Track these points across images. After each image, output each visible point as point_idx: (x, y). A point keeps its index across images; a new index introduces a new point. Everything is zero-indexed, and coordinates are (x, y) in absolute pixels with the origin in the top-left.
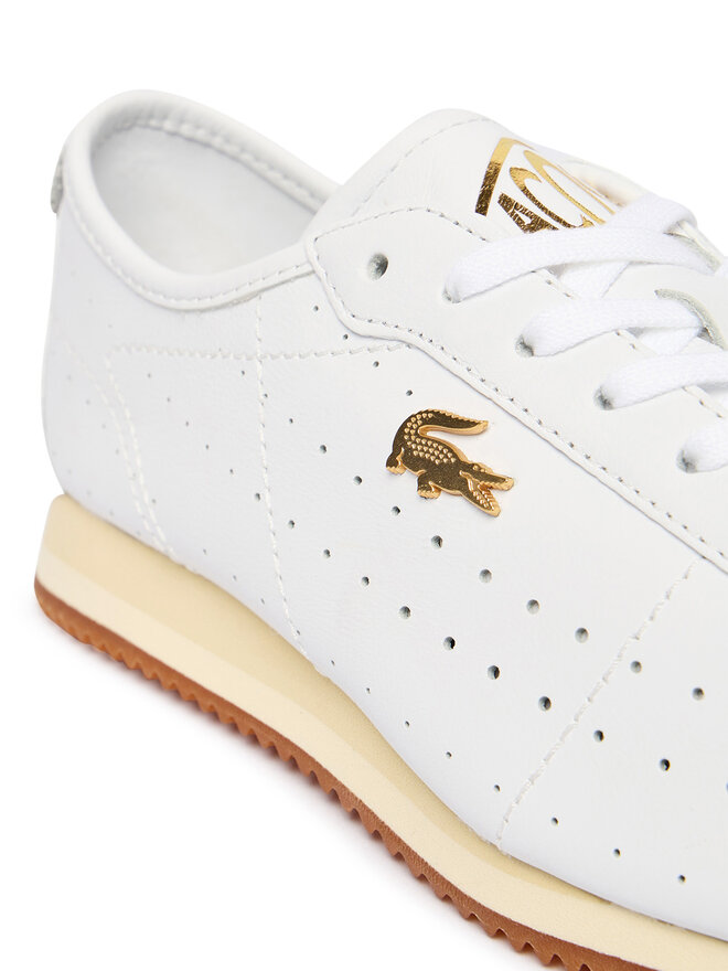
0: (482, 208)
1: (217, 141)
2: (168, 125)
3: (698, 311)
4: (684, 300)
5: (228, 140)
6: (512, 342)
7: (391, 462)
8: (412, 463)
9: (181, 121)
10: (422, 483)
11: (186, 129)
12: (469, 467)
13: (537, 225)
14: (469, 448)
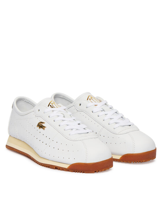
0: (48, 106)
1: (30, 103)
2: (25, 100)
3: (64, 115)
4: (63, 114)
5: (31, 102)
6: (48, 116)
7: (37, 126)
8: (39, 126)
9: (26, 100)
10: (39, 128)
11: (26, 101)
12: (43, 126)
13: (53, 107)
14: (43, 125)
